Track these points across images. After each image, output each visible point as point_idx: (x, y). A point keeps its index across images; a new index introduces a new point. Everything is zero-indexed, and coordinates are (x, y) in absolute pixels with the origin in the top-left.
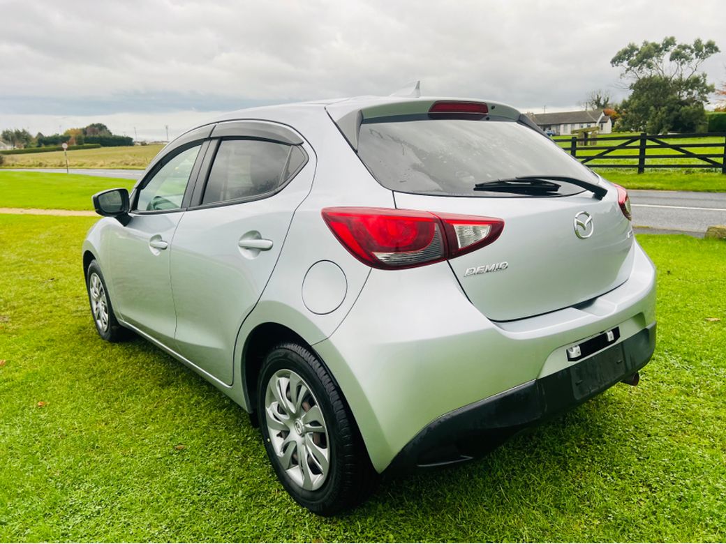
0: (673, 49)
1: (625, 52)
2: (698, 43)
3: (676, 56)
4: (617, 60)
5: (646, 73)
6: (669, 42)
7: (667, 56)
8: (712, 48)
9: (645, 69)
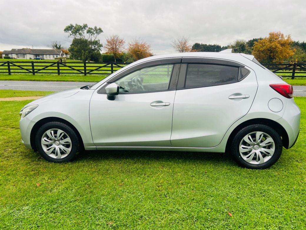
0: (87, 29)
1: (69, 27)
2: (96, 28)
3: (89, 32)
5: (78, 37)
6: (85, 26)
8: (101, 30)
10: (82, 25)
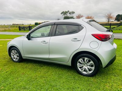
0: (69, 12)
1: (63, 12)
2: (72, 12)
3: (69, 13)
4: (61, 13)
5: (66, 16)
6: (68, 11)
7: (68, 13)
8: (74, 12)
9: (65, 15)
10: (67, 11)
